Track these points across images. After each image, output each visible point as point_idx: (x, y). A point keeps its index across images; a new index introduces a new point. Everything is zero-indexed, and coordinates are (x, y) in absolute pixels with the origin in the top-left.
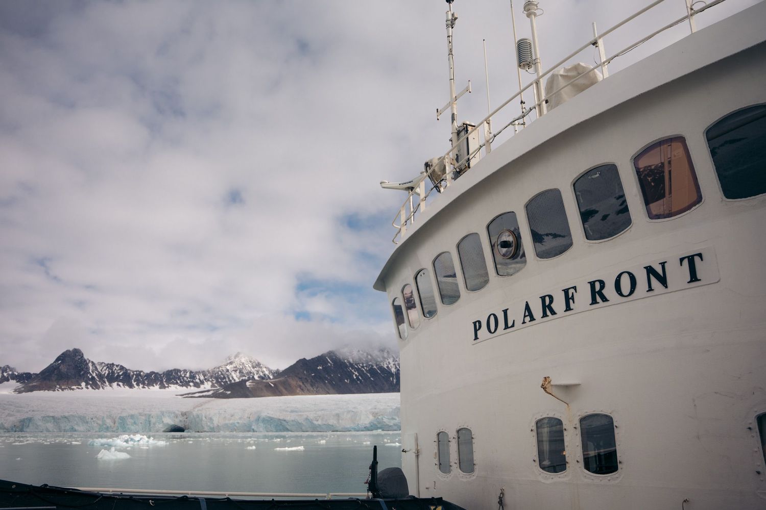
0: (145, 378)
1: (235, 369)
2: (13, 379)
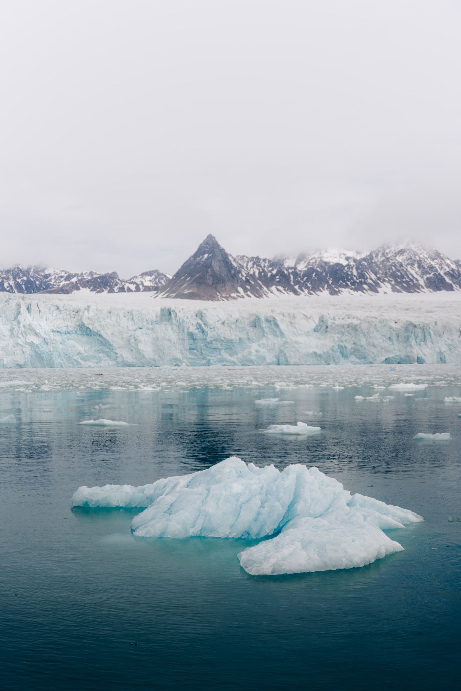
0: (305, 278)
1: (409, 262)
2: (84, 286)
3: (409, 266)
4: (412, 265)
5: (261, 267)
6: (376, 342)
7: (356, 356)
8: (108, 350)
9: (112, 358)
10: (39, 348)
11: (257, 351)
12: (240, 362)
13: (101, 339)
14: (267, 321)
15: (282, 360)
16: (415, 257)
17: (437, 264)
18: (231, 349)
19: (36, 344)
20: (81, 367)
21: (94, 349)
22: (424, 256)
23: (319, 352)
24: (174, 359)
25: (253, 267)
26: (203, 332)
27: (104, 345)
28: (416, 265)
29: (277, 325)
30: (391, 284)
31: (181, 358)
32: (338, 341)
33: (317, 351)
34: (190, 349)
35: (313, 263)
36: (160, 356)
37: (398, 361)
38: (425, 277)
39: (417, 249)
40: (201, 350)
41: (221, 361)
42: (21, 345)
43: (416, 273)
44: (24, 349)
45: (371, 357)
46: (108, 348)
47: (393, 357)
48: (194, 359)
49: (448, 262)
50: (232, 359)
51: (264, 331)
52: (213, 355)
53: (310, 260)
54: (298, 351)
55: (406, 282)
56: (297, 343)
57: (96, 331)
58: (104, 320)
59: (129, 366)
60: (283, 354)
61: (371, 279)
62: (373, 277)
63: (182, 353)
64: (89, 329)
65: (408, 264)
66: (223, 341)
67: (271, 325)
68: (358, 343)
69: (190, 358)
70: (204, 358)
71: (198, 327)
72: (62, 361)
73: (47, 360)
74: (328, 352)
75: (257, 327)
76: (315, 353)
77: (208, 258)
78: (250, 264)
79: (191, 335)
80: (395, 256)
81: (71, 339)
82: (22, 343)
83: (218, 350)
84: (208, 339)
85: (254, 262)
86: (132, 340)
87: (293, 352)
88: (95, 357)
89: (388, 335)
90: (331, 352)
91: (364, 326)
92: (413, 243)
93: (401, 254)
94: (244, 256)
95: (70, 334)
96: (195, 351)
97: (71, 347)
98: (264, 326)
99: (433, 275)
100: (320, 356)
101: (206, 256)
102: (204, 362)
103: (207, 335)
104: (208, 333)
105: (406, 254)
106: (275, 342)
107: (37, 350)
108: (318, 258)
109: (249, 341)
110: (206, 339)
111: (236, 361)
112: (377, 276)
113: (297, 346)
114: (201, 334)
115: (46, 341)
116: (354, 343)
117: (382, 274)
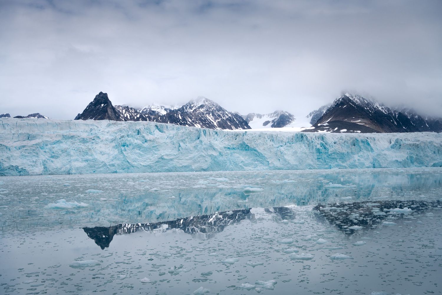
3: (207, 115)
4: (209, 114)
5: (130, 113)
6: (428, 155)
7: (417, 162)
8: (261, 159)
9: (265, 164)
10: (217, 158)
11: (359, 160)
12: (349, 167)
13: (255, 152)
14: (362, 142)
15: (376, 165)
16: (210, 110)
17: (221, 114)
18: (343, 158)
19: (215, 156)
20: (245, 170)
21: (251, 159)
22: (213, 109)
23: (399, 160)
24: (308, 165)
25: (126, 113)
26: (325, 148)
27: (258, 156)
28: (211, 114)
29: (369, 144)
30: (200, 125)
31: (313, 164)
32: (409, 154)
33: (398, 160)
34: (318, 159)
35: (145, 111)
36: (300, 163)
37: (440, 165)
38: (217, 121)
39: (209, 105)
40: (325, 159)
41: (337, 166)
42: (204, 156)
43: (212, 118)
44: (207, 159)
45: (426, 163)
46: (261, 158)
47: (437, 163)
48: (320, 164)
49: (227, 112)
50: (344, 164)
51: (361, 148)
52: (333, 162)
53: (143, 110)
54: (386, 159)
55: (208, 124)
56: (385, 155)
57: (253, 148)
58: (257, 140)
59: (279, 169)
60: (377, 161)
61: (189, 122)
62: (190, 120)
63: (312, 161)
64: (248, 147)
65: (207, 114)
66: (338, 154)
67: (365, 144)
68: (419, 155)
69: (318, 164)
70: (326, 164)
71: (322, 145)
72: (232, 167)
73: (222, 166)
74: (405, 160)
75: (356, 146)
76: (397, 161)
77: (104, 107)
78: (124, 111)
79: (318, 151)
80: (199, 109)
81: (236, 153)
82: (205, 155)
83: (335, 159)
84: (329, 152)
85: (126, 110)
86: (279, 153)
87: (384, 160)
88: (253, 164)
89: (434, 150)
90: (406, 160)
91: (422, 145)
92: (207, 102)
93: (202, 108)
94: (119, 106)
95: (235, 149)
96: (320, 160)
97: (237, 158)
98: (361, 145)
99: (221, 120)
100: (400, 162)
101: (102, 105)
102: (327, 166)
103: (329, 150)
104: (329, 149)
105: (205, 107)
106: (369, 154)
107: (215, 159)
108: (148, 108)
109: (352, 154)
110: (328, 153)
111: (346, 165)
112: (192, 120)
113: (385, 156)
114: (324, 149)
115: (222, 154)
116: (417, 155)
117: (194, 119)
